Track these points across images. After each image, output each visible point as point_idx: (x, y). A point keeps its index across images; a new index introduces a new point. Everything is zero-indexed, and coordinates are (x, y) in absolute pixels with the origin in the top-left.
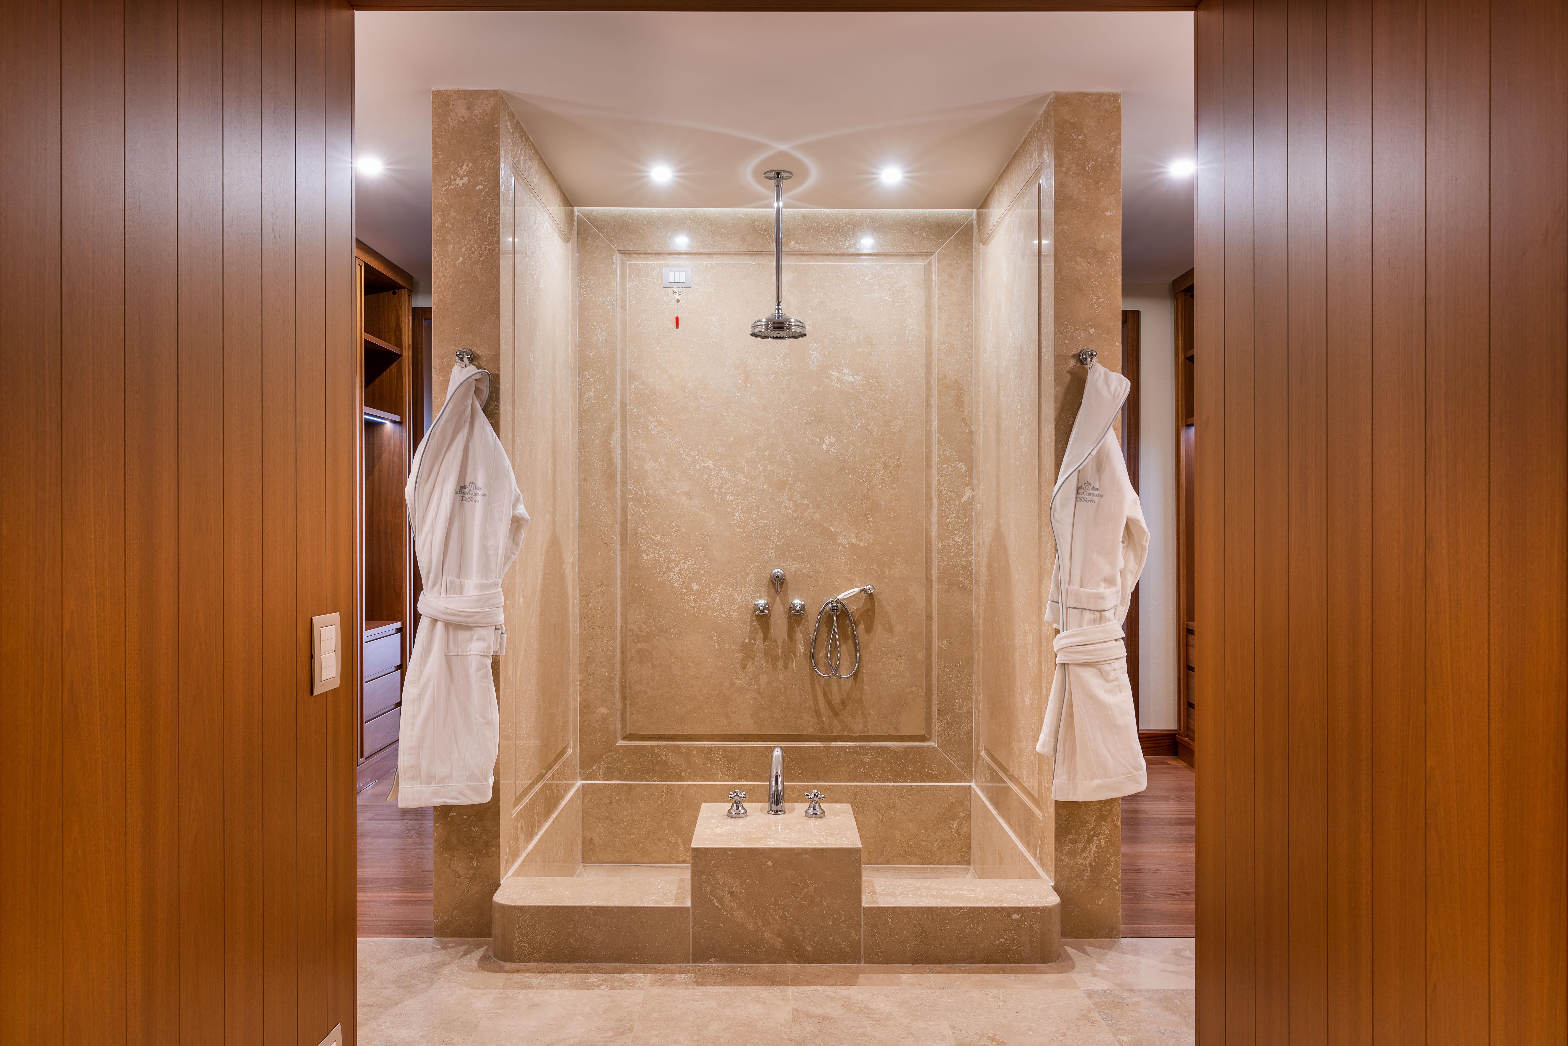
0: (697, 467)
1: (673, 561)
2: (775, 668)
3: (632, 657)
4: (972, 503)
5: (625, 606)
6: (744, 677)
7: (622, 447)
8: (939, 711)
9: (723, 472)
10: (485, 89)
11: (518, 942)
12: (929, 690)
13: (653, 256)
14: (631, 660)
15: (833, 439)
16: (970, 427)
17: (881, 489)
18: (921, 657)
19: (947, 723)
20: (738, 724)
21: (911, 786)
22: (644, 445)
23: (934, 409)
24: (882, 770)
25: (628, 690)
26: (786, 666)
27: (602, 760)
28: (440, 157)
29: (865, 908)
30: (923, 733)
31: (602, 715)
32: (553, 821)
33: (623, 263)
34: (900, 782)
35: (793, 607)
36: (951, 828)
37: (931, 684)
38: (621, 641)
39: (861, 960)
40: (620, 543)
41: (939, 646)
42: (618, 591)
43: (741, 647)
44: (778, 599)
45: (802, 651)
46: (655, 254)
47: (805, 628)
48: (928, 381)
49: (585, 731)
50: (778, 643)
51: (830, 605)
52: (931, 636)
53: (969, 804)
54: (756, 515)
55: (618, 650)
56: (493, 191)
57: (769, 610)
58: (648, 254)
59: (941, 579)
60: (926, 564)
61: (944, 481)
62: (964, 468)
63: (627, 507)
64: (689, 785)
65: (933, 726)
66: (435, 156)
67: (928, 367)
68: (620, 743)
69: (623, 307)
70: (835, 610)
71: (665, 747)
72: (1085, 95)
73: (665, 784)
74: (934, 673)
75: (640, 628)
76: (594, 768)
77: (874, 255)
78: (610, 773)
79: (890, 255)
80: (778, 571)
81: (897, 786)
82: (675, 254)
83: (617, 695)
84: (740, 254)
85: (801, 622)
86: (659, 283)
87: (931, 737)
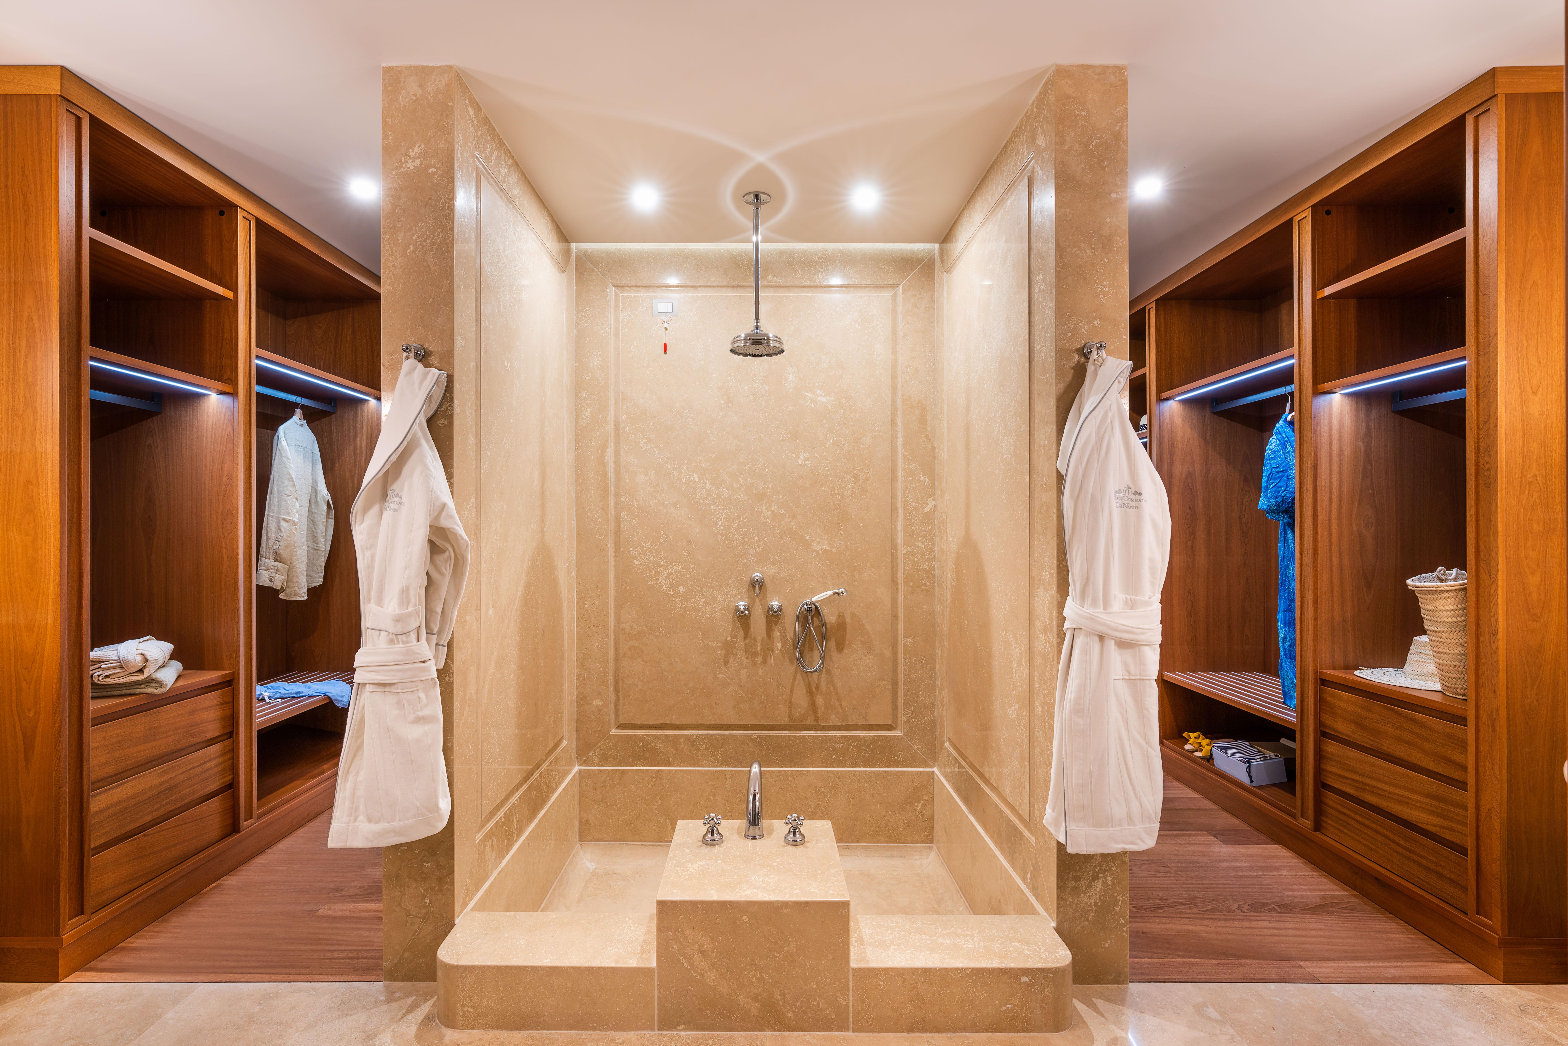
0: (684, 480)
1: (662, 566)
2: (755, 664)
3: (625, 653)
4: (934, 512)
5: (619, 607)
6: (726, 672)
7: (615, 462)
8: (904, 702)
9: (707, 485)
10: (439, 64)
11: (462, 1006)
12: (895, 684)
13: (644, 288)
14: (624, 656)
15: (807, 455)
16: (932, 443)
17: (851, 500)
18: (888, 653)
19: (912, 714)
20: (721, 714)
21: (879, 771)
22: (636, 460)
23: (900, 427)
24: (853, 756)
25: (621, 683)
26: (765, 662)
27: (598, 747)
28: (390, 138)
29: (854, 969)
30: (890, 722)
31: (597, 706)
32: (539, 820)
33: (616, 295)
34: (869, 768)
35: (770, 608)
36: (916, 810)
37: (897, 678)
38: (615, 639)
39: (848, 1028)
40: (613, 550)
41: (904, 643)
42: (612, 593)
43: (724, 644)
44: (757, 600)
45: (779, 648)
46: (645, 287)
47: (782, 627)
48: (894, 401)
49: (582, 720)
50: (758, 640)
51: (805, 606)
52: (897, 634)
53: (932, 787)
54: (737, 524)
55: (612, 647)
56: (447, 174)
57: (749, 611)
58: (639, 287)
59: (906, 582)
60: (892, 568)
61: (909, 492)
62: (927, 480)
63: (620, 517)
64: (676, 770)
65: (899, 716)
66: (385, 137)
67: (894, 389)
68: (614, 731)
69: (616, 335)
70: (809, 611)
71: (654, 736)
72: (1089, 67)
73: (655, 770)
74: (899, 668)
75: (631, 627)
76: (590, 754)
77: (845, 287)
78: (604, 761)
79: (859, 287)
80: (757, 575)
81: (866, 771)
82: (664, 287)
83: (611, 688)
84: (723, 287)
85: (778, 621)
86: (649, 312)
87: (897, 726)
